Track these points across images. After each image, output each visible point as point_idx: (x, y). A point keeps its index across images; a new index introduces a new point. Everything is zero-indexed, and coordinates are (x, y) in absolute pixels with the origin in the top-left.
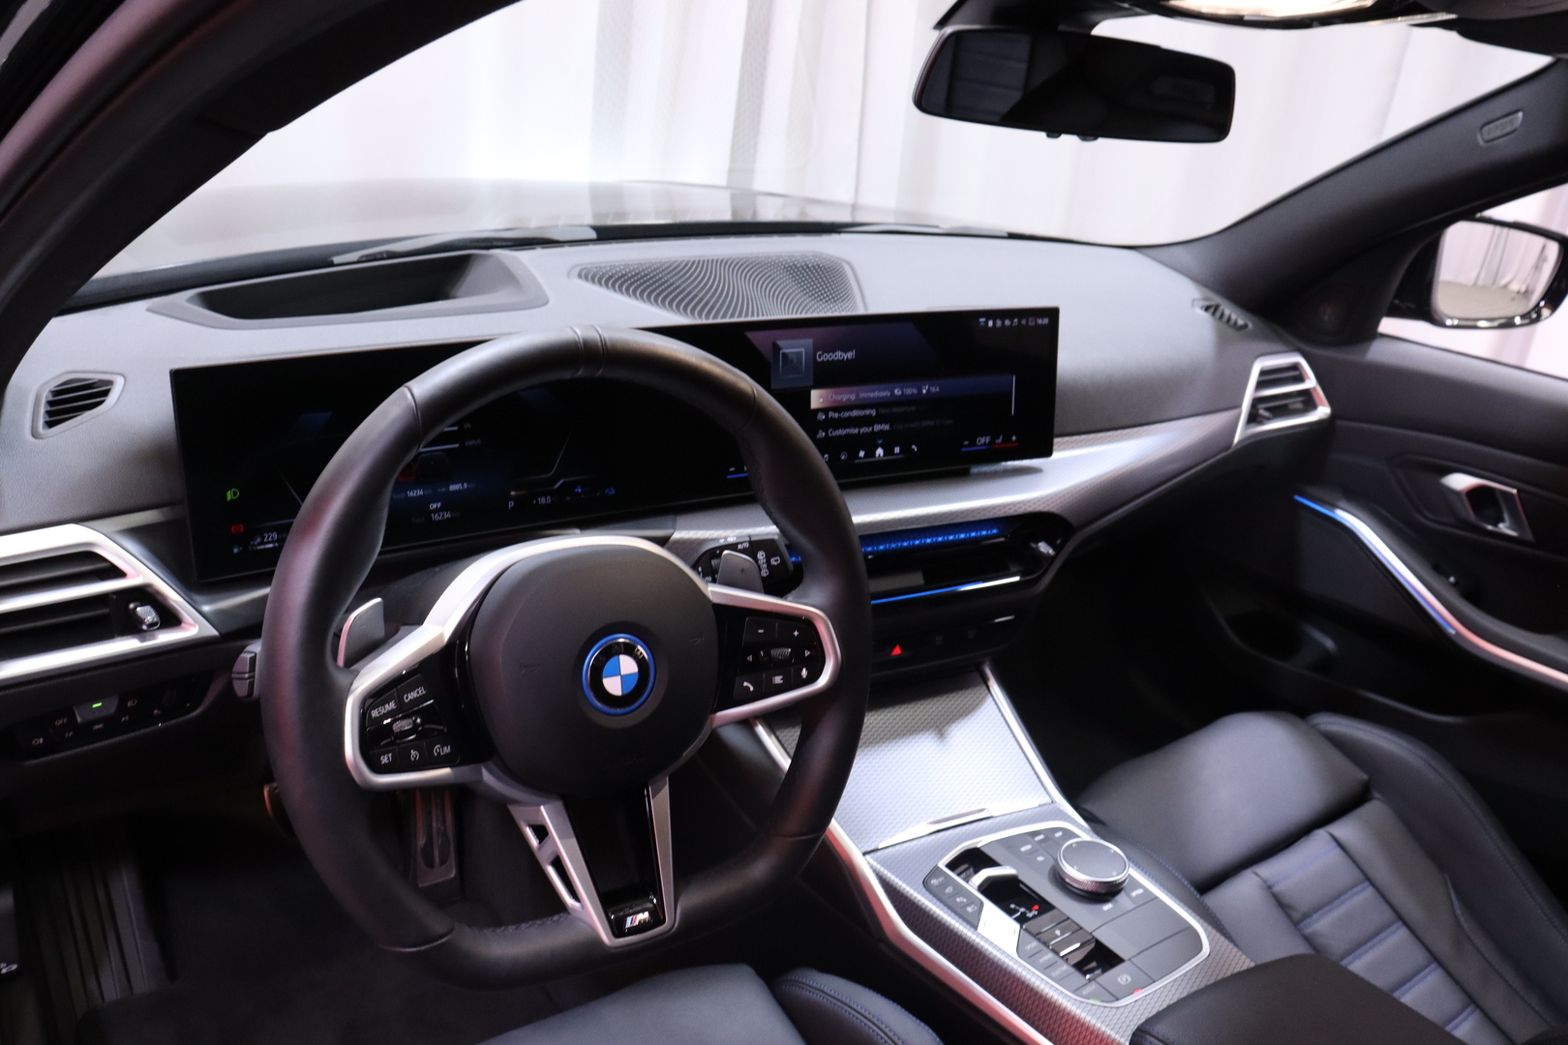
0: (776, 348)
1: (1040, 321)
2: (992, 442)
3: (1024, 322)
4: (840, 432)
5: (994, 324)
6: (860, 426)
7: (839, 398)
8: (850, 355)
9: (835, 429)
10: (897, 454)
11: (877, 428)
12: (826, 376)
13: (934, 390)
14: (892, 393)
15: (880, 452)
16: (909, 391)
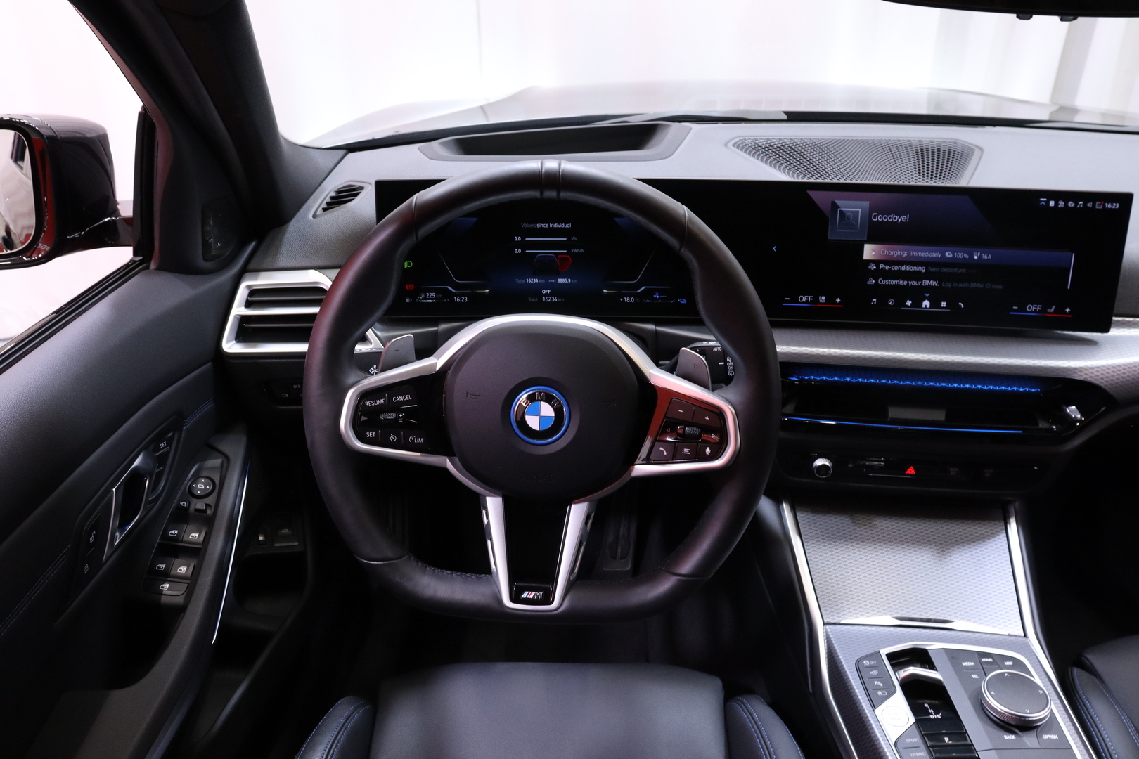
0: (835, 206)
1: (1109, 206)
2: (1043, 310)
3: (1090, 205)
4: (888, 282)
5: (1056, 204)
6: (909, 279)
7: (890, 253)
8: (904, 218)
9: (884, 279)
10: (943, 308)
11: (926, 283)
12: (879, 234)
13: (985, 257)
14: (943, 255)
15: (926, 303)
16: (960, 255)
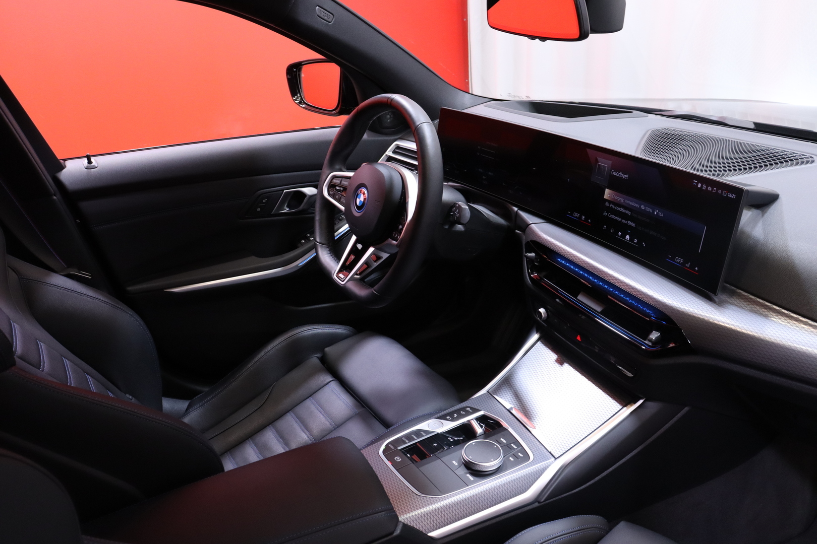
0: (597, 161)
1: (730, 195)
2: (683, 264)
3: (719, 192)
4: (613, 217)
5: (702, 186)
6: (623, 218)
7: (617, 198)
8: (625, 177)
9: (611, 214)
10: (635, 243)
11: (630, 223)
12: (615, 184)
13: (661, 215)
14: (640, 207)
15: (628, 237)
16: (648, 209)
